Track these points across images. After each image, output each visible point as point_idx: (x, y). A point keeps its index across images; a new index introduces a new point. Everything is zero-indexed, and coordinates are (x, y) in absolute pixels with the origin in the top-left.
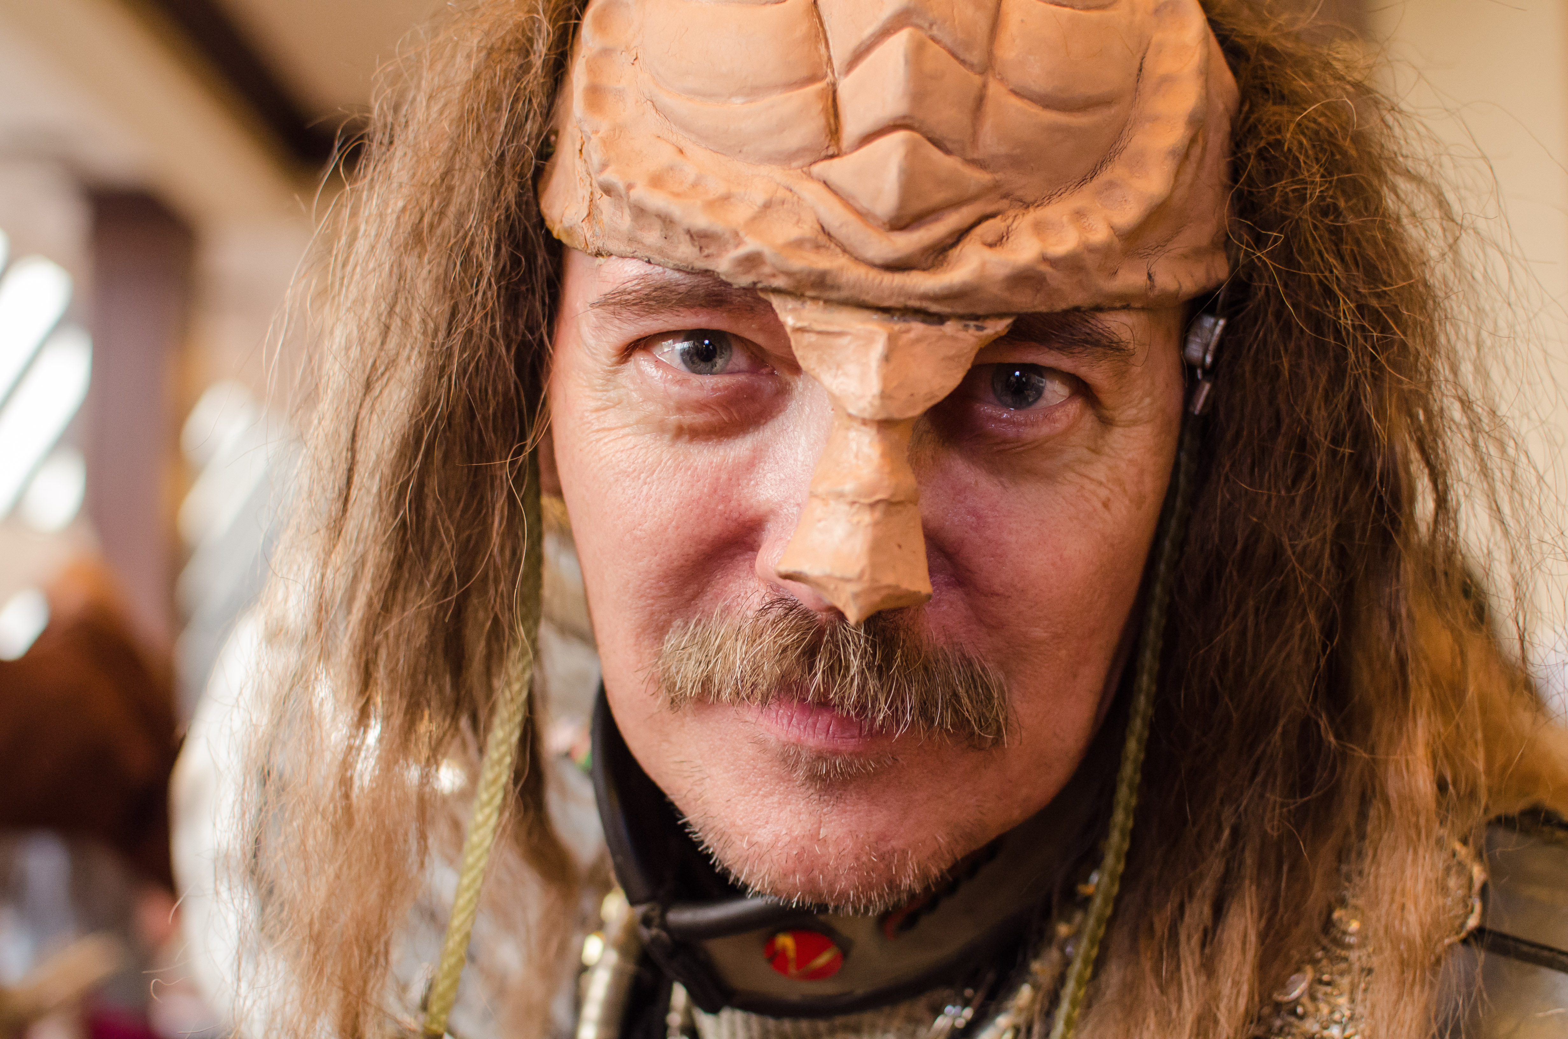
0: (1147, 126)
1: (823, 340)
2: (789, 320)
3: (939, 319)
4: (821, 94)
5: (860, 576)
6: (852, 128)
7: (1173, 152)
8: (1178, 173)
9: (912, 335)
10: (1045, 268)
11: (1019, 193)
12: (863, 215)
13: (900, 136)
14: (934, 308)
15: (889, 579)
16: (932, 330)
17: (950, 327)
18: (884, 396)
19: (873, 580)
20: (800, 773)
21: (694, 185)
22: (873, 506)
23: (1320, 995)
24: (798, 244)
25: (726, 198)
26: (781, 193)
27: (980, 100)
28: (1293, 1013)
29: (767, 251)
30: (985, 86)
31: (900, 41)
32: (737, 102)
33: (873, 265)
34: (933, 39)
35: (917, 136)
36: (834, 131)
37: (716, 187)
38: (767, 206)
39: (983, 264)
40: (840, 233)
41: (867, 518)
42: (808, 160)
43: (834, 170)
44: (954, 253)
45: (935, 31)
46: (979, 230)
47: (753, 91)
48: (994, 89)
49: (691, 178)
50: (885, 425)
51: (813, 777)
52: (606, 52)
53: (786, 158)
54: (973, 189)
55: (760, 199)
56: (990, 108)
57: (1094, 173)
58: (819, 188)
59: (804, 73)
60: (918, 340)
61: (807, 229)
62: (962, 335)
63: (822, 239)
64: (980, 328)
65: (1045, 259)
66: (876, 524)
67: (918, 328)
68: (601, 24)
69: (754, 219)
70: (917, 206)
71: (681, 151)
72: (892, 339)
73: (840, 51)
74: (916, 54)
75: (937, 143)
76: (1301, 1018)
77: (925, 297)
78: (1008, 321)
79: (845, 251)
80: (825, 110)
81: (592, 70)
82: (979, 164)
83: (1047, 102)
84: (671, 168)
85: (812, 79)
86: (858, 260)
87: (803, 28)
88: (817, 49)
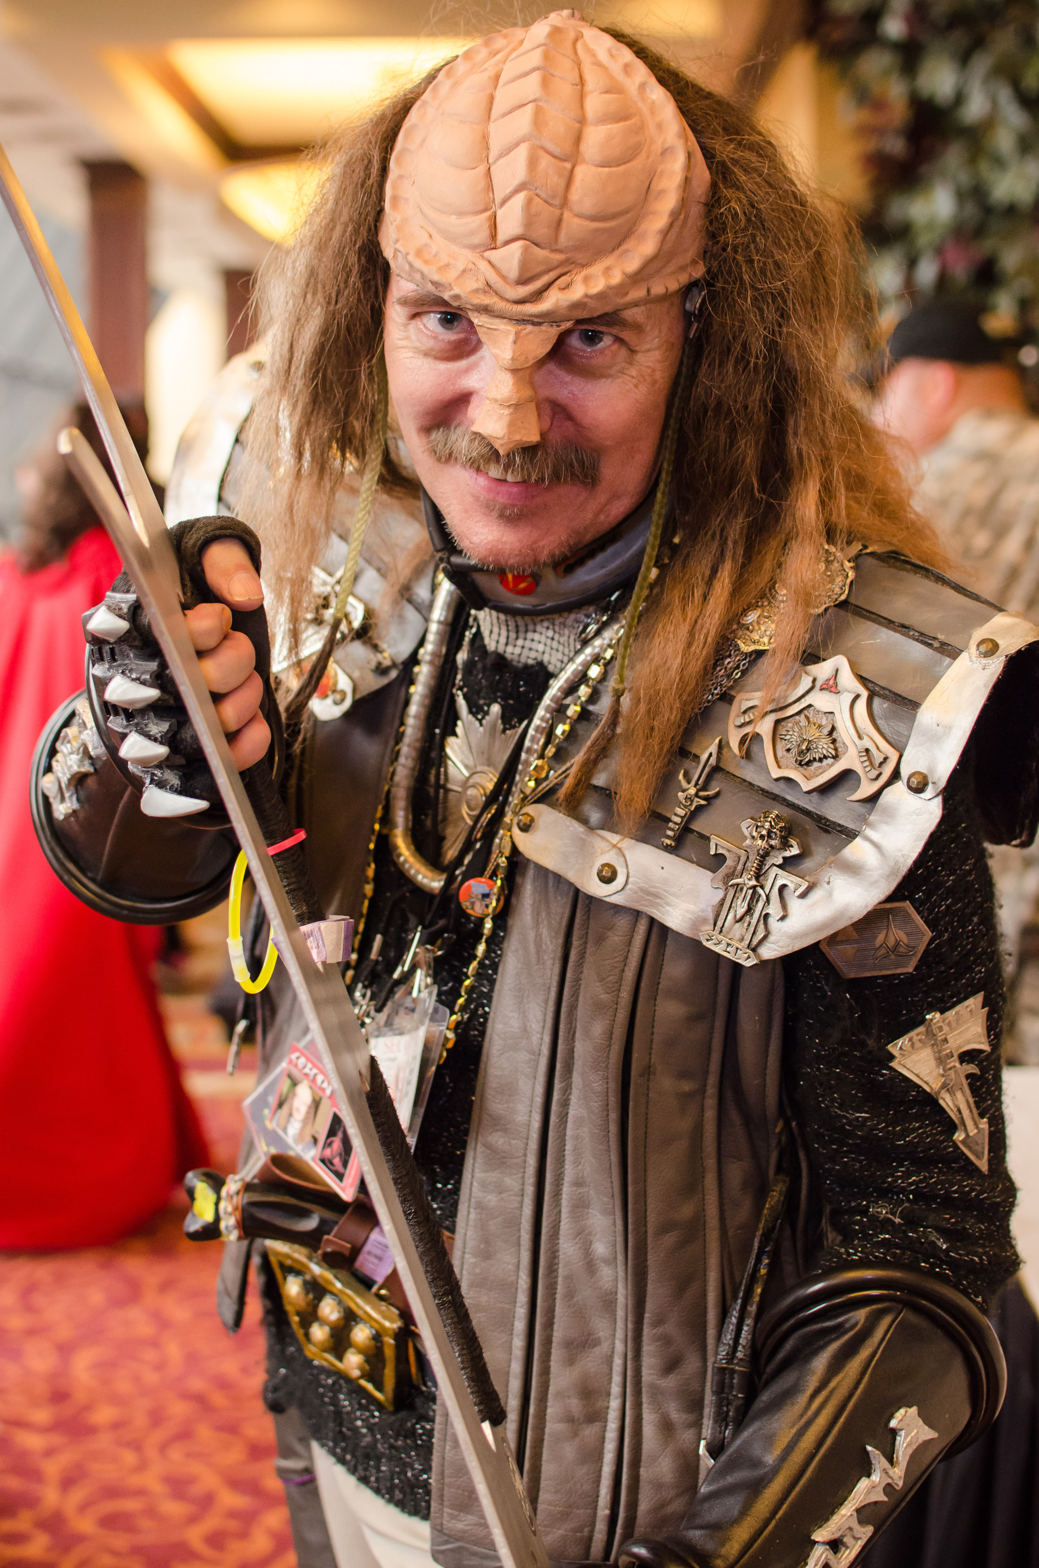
0: (651, 216)
1: (489, 331)
2: (476, 321)
3: (539, 324)
4: (489, 218)
5: (503, 438)
6: (501, 237)
7: (661, 231)
8: (663, 242)
9: (527, 331)
10: (585, 300)
11: (579, 261)
12: (504, 278)
13: (520, 243)
14: (536, 320)
15: (517, 437)
16: (536, 328)
17: (544, 328)
18: (513, 359)
19: (509, 439)
20: (495, 514)
21: (435, 256)
22: (509, 406)
23: (762, 622)
24: (477, 291)
25: (447, 266)
26: (471, 266)
27: (559, 222)
28: (748, 629)
29: (462, 294)
30: (562, 214)
31: (520, 198)
32: (454, 217)
33: (507, 300)
34: (537, 195)
35: (528, 242)
36: (494, 236)
37: (444, 259)
38: (464, 271)
39: (557, 300)
40: (495, 286)
41: (507, 412)
42: (483, 249)
43: (492, 255)
44: (546, 294)
45: (538, 191)
46: (558, 282)
47: (461, 214)
48: (567, 215)
49: (434, 252)
50: (514, 371)
51: (501, 516)
52: (401, 177)
53: (473, 248)
54: (555, 264)
55: (462, 268)
56: (564, 225)
57: (619, 245)
58: (486, 264)
59: (482, 207)
60: (530, 333)
61: (480, 284)
62: (550, 329)
63: (487, 289)
64: (558, 326)
65: (586, 296)
66: (511, 414)
67: (530, 328)
68: (398, 162)
69: (458, 278)
70: (529, 275)
71: (431, 236)
72: (517, 334)
73: (498, 198)
74: (529, 202)
75: (536, 245)
76: (752, 632)
77: (531, 315)
78: (572, 322)
79: (497, 294)
80: (490, 226)
81: (394, 187)
82: (560, 251)
83: (593, 218)
84: (426, 245)
85: (485, 210)
86: (502, 298)
87: (482, 184)
88: (488, 195)
